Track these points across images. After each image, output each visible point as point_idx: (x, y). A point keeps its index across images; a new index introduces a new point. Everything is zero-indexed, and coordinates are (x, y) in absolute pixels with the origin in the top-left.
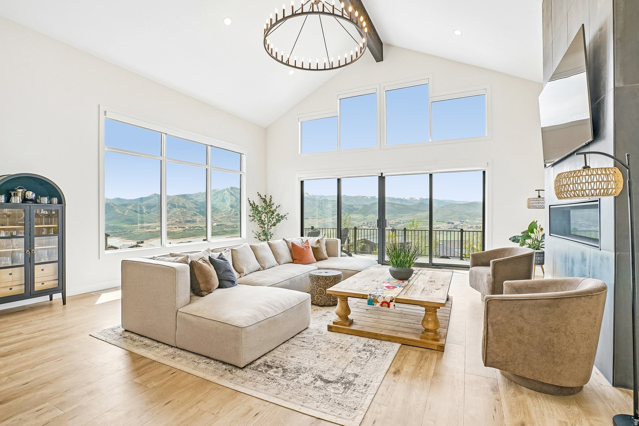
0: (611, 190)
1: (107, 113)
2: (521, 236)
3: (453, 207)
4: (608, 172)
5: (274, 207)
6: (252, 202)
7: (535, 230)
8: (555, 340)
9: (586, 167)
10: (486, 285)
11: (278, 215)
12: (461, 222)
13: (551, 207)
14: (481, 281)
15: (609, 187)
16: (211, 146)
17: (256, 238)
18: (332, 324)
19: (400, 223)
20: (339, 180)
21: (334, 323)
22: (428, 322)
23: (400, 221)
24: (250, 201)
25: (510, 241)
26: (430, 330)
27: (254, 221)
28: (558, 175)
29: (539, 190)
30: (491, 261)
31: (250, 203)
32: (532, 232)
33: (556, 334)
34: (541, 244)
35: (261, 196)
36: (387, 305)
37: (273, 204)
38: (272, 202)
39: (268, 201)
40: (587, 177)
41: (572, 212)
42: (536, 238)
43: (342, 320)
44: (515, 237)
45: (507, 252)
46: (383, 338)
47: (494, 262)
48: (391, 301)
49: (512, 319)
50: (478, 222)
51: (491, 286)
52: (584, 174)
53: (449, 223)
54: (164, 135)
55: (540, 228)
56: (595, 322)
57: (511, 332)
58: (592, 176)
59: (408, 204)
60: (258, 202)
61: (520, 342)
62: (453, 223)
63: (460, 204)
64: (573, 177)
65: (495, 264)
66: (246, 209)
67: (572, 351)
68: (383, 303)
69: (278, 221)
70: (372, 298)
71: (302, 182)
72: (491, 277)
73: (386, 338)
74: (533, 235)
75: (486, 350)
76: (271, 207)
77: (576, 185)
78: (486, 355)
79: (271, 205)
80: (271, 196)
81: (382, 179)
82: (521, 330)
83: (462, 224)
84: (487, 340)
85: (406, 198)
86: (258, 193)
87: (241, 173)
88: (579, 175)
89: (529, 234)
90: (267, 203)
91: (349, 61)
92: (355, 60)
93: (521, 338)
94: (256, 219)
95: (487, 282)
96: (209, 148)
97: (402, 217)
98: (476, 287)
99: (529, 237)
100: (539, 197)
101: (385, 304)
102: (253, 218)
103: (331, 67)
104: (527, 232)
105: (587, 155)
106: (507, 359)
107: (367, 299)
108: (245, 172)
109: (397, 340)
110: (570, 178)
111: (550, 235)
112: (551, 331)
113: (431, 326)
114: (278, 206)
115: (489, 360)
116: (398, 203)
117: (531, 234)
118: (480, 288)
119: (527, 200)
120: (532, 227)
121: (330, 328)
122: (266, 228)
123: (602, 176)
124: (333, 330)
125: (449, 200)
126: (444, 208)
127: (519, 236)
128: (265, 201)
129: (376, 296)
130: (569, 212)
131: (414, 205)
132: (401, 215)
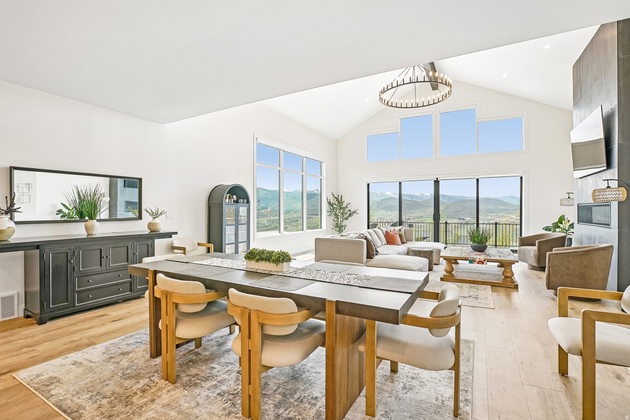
0: (621, 198)
1: (258, 139)
2: (552, 227)
3: (464, 202)
4: (619, 190)
5: (344, 205)
6: (329, 201)
7: (563, 221)
8: (587, 271)
9: (608, 187)
10: (533, 258)
11: (350, 211)
12: (472, 218)
13: (579, 205)
14: (528, 255)
15: (620, 197)
16: (306, 157)
17: (333, 229)
18: (443, 277)
19: (410, 219)
20: (400, 183)
21: (444, 276)
22: (507, 272)
23: (410, 217)
24: (328, 200)
25: (544, 230)
26: (509, 277)
27: (331, 216)
28: (594, 190)
29: (569, 193)
30: (537, 242)
31: (328, 202)
32: (561, 223)
33: (587, 269)
34: (568, 232)
35: (334, 196)
36: (482, 263)
37: (344, 202)
38: (343, 201)
39: (340, 199)
40: (609, 192)
41: (593, 208)
42: (564, 227)
43: (449, 274)
44: (547, 227)
45: (546, 236)
46: (478, 283)
47: (539, 241)
48: (484, 261)
49: (564, 263)
50: (490, 218)
51: (537, 257)
52: (607, 190)
53: (460, 219)
54: (282, 152)
55: (568, 220)
56: (607, 263)
57: (563, 270)
58: (612, 192)
59: (418, 200)
60: (333, 201)
61: (568, 274)
62: (464, 219)
63: (471, 200)
64: (602, 192)
65: (540, 243)
66: (325, 207)
67: (595, 276)
68: (479, 262)
69: (350, 215)
70: (472, 259)
71: (368, 185)
72: (537, 251)
73: (481, 283)
74: (561, 226)
75: (549, 281)
76: (342, 205)
77: (604, 196)
78: (548, 283)
79: (342, 203)
80: (341, 196)
81: (437, 182)
82: (568, 269)
83: (473, 220)
84: (549, 275)
85: (417, 194)
86: (332, 193)
87: (321, 178)
88: (605, 191)
89: (559, 225)
90: (339, 201)
91: (436, 101)
92: (441, 101)
93: (568, 272)
94: (332, 214)
95: (534, 255)
96: (304, 159)
97: (412, 213)
98: (524, 260)
99: (559, 227)
100: (569, 197)
101: (480, 262)
102: (330, 213)
103: (417, 106)
104: (557, 223)
105: (609, 181)
106: (561, 284)
107: (468, 260)
108: (325, 177)
109: (488, 284)
110: (600, 192)
111: (578, 223)
112: (585, 267)
113: (509, 275)
114: (348, 204)
115: (550, 286)
116: (408, 199)
117: (560, 224)
118: (528, 260)
119: (560, 200)
120: (561, 219)
121: (442, 279)
122: (339, 221)
123: (616, 191)
124: (444, 280)
125: (460, 196)
126: (455, 204)
127: (550, 227)
128: (337, 200)
129: (474, 258)
130: (591, 208)
131: (424, 201)
132: (411, 211)
